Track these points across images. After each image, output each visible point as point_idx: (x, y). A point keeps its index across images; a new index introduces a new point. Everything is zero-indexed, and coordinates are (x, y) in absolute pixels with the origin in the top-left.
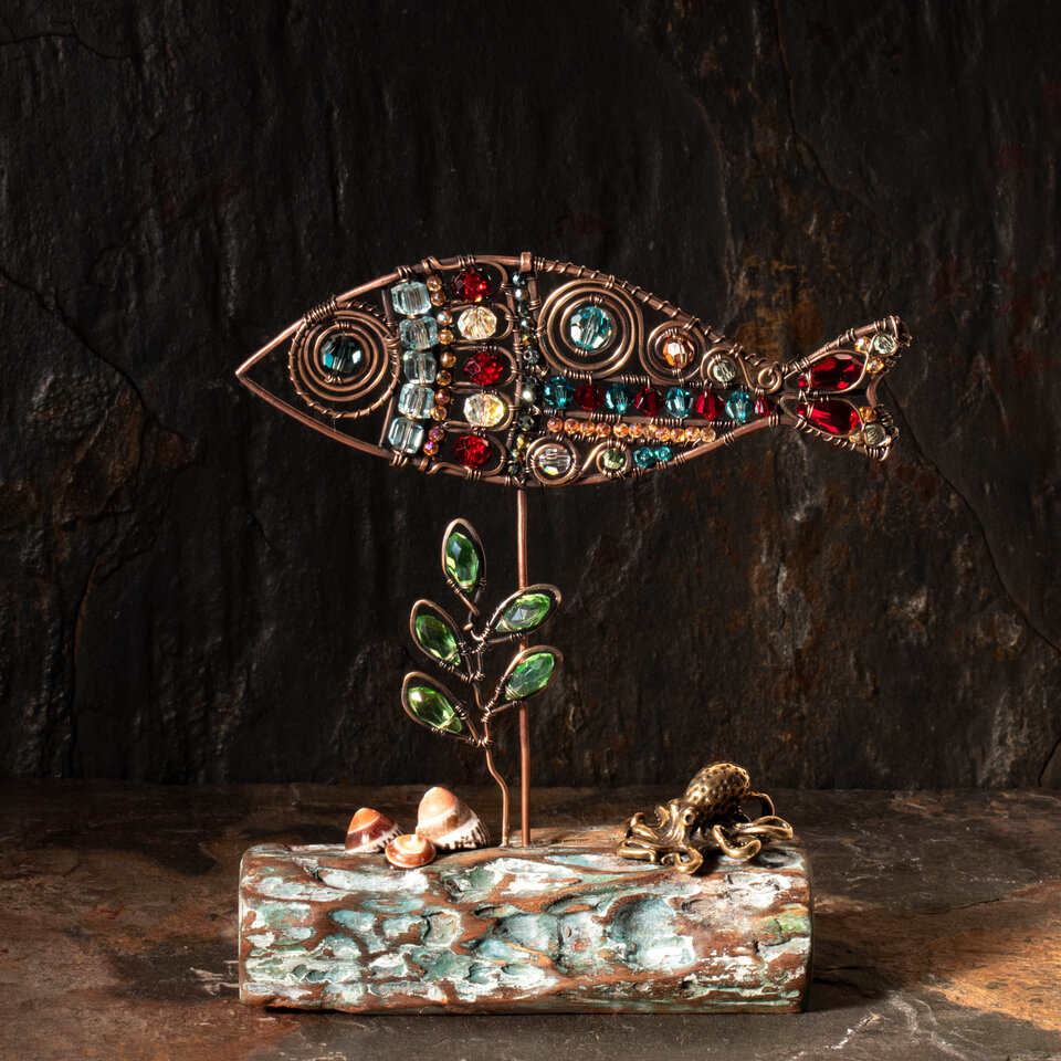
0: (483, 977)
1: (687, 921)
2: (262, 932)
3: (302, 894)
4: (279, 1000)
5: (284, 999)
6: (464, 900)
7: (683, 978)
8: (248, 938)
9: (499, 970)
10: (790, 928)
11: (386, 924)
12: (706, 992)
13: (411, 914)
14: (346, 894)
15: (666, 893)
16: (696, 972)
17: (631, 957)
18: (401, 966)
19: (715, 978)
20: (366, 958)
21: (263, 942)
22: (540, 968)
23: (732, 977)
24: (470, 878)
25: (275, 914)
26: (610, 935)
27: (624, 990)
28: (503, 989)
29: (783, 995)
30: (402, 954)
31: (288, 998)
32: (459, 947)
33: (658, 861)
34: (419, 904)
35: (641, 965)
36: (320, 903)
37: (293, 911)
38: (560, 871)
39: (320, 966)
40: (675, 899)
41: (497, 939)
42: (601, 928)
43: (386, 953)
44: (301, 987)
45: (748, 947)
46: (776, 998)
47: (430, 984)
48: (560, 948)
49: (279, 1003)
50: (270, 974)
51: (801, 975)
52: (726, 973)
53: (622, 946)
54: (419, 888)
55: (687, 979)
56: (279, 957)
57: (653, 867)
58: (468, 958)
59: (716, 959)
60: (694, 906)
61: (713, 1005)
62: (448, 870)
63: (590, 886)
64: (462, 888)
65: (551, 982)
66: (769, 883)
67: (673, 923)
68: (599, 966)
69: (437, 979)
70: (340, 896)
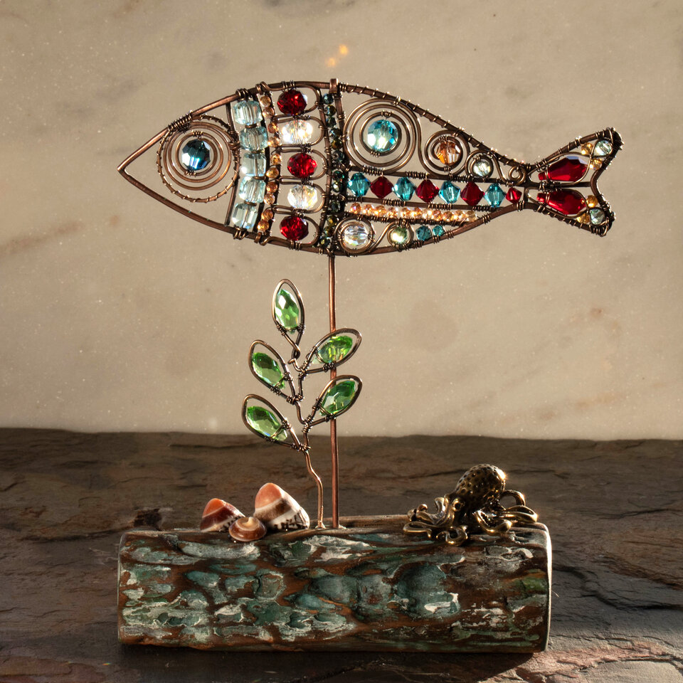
0: (300, 623)
1: (455, 581)
2: (134, 587)
3: (165, 560)
4: (147, 639)
5: (151, 638)
6: (287, 565)
7: (451, 624)
8: (125, 592)
9: (312, 617)
10: (532, 587)
11: (228, 582)
12: (469, 635)
13: (247, 575)
14: (199, 559)
15: (440, 561)
16: (461, 620)
17: (412, 609)
18: (239, 614)
19: (475, 625)
20: (213, 608)
21: (136, 595)
22: (343, 616)
23: (488, 624)
24: (292, 549)
25: (145, 574)
26: (396, 592)
27: (407, 633)
28: (316, 632)
29: (526, 638)
30: (239, 605)
31: (154, 638)
32: (282, 599)
33: (433, 538)
34: (253, 567)
35: (419, 614)
36: (179, 567)
37: (159, 572)
38: (360, 544)
39: (179, 614)
40: (446, 565)
41: (311, 594)
42: (389, 586)
43: (228, 604)
44: (164, 630)
45: (499, 601)
46: (521, 640)
47: (260, 628)
48: (358, 601)
49: (147, 641)
50: (140, 620)
51: (540, 623)
52: (483, 620)
53: (406, 600)
54: (253, 556)
55: (454, 624)
56: (147, 606)
57: (430, 542)
58: (289, 608)
59: (476, 610)
60: (460, 571)
61: (473, 646)
62: (275, 544)
63: (382, 555)
64: (286, 556)
65: (352, 626)
66: (516, 555)
67: (444, 583)
68: (387, 615)
69: (266, 625)
70: (194, 561)
